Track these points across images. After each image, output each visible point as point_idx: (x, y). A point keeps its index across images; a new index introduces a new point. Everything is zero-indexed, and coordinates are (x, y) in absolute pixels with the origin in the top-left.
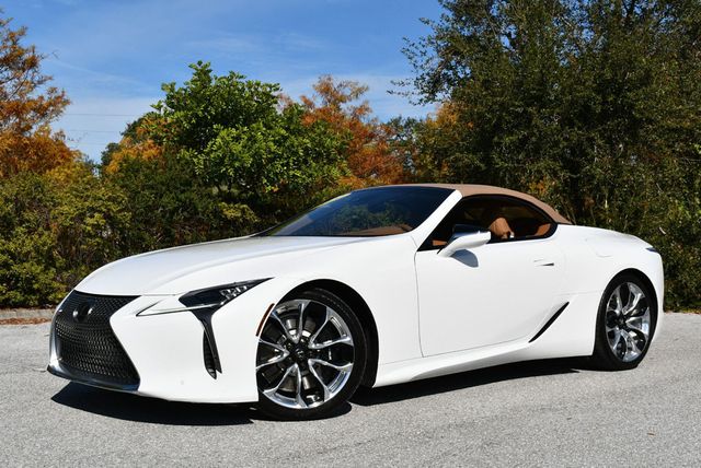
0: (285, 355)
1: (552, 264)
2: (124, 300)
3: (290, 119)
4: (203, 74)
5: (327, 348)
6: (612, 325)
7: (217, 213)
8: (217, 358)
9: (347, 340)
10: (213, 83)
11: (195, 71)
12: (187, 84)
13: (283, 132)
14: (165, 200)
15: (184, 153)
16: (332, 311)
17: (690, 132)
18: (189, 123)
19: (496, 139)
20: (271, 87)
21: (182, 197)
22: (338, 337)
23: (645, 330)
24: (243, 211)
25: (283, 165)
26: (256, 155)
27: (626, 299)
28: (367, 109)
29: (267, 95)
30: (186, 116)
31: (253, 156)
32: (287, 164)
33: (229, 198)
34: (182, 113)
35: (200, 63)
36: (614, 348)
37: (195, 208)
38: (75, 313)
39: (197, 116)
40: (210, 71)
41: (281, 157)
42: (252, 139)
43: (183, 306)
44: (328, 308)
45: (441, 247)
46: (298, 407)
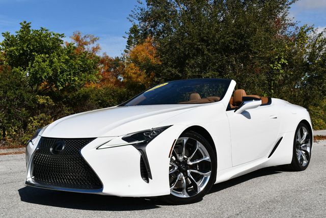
0: (176, 168)
1: (276, 118)
2: (87, 141)
3: (69, 52)
4: (26, 27)
5: (196, 164)
6: (298, 148)
7: (35, 101)
8: (150, 171)
9: (208, 158)
10: (31, 32)
11: (22, 26)
12: (17, 32)
13: (67, 57)
14: (8, 93)
15: (15, 69)
16: (200, 143)
17: (269, 59)
18: (19, 53)
19: (187, 61)
20: (60, 36)
21: (17, 92)
22: (202, 157)
23: (308, 150)
24: (47, 100)
25: (67, 75)
26: (55, 70)
27: (302, 135)
28: (99, 48)
29: (58, 39)
30: (17, 50)
31: (53, 70)
32: (70, 74)
33: (40, 93)
34: (15, 48)
35: (25, 22)
36: (299, 159)
37: (24, 98)
38: (51, 149)
39: (23, 50)
40: (30, 27)
41: (66, 71)
42: (52, 62)
43: (125, 143)
44: (197, 142)
45: (236, 109)
46: (185, 196)
